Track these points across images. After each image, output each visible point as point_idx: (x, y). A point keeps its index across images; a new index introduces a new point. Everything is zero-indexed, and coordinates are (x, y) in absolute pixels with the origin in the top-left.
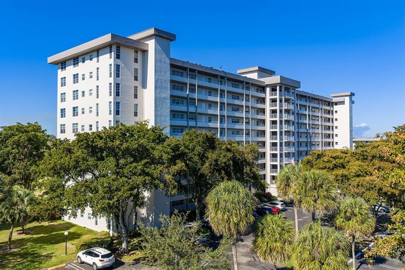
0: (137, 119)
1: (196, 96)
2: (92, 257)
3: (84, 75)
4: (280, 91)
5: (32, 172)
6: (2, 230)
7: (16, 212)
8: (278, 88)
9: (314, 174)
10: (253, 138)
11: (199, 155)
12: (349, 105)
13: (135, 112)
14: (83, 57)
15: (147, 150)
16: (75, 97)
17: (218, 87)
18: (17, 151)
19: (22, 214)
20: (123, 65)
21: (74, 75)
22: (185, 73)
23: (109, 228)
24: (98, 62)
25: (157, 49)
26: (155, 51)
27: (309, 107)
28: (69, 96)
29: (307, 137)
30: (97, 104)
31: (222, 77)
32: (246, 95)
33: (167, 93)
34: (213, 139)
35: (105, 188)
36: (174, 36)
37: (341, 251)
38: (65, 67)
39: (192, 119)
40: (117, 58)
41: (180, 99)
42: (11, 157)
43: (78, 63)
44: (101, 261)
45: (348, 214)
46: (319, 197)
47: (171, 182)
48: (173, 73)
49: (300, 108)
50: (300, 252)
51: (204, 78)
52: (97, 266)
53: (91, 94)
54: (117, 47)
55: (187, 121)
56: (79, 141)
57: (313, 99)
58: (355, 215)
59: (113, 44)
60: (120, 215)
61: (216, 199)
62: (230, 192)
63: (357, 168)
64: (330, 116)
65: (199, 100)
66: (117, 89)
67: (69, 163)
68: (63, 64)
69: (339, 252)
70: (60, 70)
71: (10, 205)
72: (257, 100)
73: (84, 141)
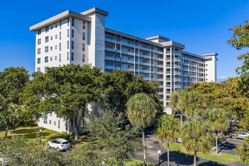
0: (84, 63)
1: (120, 52)
2: (56, 144)
3: (52, 37)
4: (172, 50)
5: (20, 96)
6: (1, 131)
7: (10, 117)
8: (171, 48)
9: (192, 93)
10: (155, 79)
11: (122, 84)
12: (214, 61)
13: (83, 59)
14: (51, 26)
15: (90, 79)
16: (47, 51)
17: (134, 46)
18: (11, 83)
19: (13, 119)
20: (76, 30)
21: (46, 37)
22: (114, 37)
23: (67, 130)
24: (61, 28)
25: (97, 21)
26: (96, 22)
27: (190, 61)
28: (43, 50)
29: (188, 80)
30: (60, 54)
31: (137, 41)
32: (151, 53)
33: (103, 48)
34: (131, 75)
35: (64, 99)
36: (107, 13)
37: (209, 133)
38: (40, 33)
39: (118, 66)
40: (72, 26)
41: (111, 54)
42: (7, 87)
43: (48, 30)
44: (62, 146)
45: (213, 118)
46: (195, 108)
47: (105, 99)
48: (106, 37)
49: (185, 62)
50: (184, 134)
51: (125, 41)
52: (59, 149)
53: (56, 48)
54: (72, 19)
55: (115, 67)
56: (49, 72)
57: (193, 57)
58: (218, 118)
59: (70, 17)
60: (74, 119)
61: (132, 103)
62: (141, 99)
63: (219, 93)
64: (203, 68)
65: (122, 54)
66: (72, 45)
67: (43, 86)
68: (39, 31)
69: (208, 134)
70: (37, 34)
71: (6, 113)
72: (158, 56)
73: (52, 72)
